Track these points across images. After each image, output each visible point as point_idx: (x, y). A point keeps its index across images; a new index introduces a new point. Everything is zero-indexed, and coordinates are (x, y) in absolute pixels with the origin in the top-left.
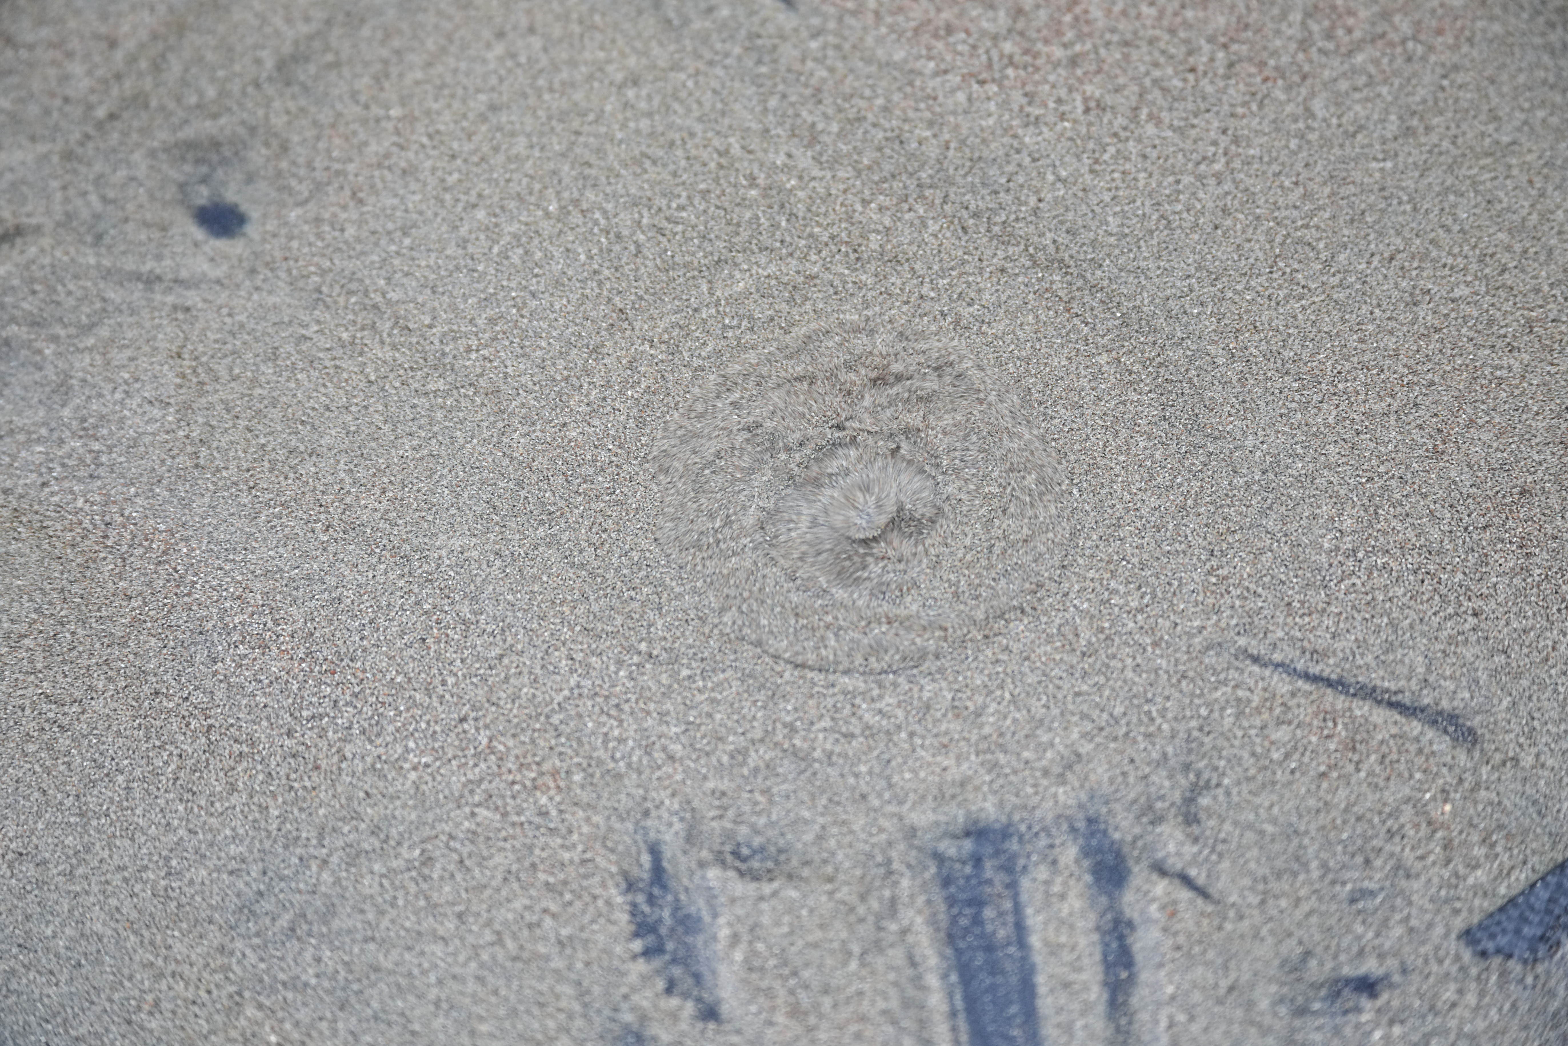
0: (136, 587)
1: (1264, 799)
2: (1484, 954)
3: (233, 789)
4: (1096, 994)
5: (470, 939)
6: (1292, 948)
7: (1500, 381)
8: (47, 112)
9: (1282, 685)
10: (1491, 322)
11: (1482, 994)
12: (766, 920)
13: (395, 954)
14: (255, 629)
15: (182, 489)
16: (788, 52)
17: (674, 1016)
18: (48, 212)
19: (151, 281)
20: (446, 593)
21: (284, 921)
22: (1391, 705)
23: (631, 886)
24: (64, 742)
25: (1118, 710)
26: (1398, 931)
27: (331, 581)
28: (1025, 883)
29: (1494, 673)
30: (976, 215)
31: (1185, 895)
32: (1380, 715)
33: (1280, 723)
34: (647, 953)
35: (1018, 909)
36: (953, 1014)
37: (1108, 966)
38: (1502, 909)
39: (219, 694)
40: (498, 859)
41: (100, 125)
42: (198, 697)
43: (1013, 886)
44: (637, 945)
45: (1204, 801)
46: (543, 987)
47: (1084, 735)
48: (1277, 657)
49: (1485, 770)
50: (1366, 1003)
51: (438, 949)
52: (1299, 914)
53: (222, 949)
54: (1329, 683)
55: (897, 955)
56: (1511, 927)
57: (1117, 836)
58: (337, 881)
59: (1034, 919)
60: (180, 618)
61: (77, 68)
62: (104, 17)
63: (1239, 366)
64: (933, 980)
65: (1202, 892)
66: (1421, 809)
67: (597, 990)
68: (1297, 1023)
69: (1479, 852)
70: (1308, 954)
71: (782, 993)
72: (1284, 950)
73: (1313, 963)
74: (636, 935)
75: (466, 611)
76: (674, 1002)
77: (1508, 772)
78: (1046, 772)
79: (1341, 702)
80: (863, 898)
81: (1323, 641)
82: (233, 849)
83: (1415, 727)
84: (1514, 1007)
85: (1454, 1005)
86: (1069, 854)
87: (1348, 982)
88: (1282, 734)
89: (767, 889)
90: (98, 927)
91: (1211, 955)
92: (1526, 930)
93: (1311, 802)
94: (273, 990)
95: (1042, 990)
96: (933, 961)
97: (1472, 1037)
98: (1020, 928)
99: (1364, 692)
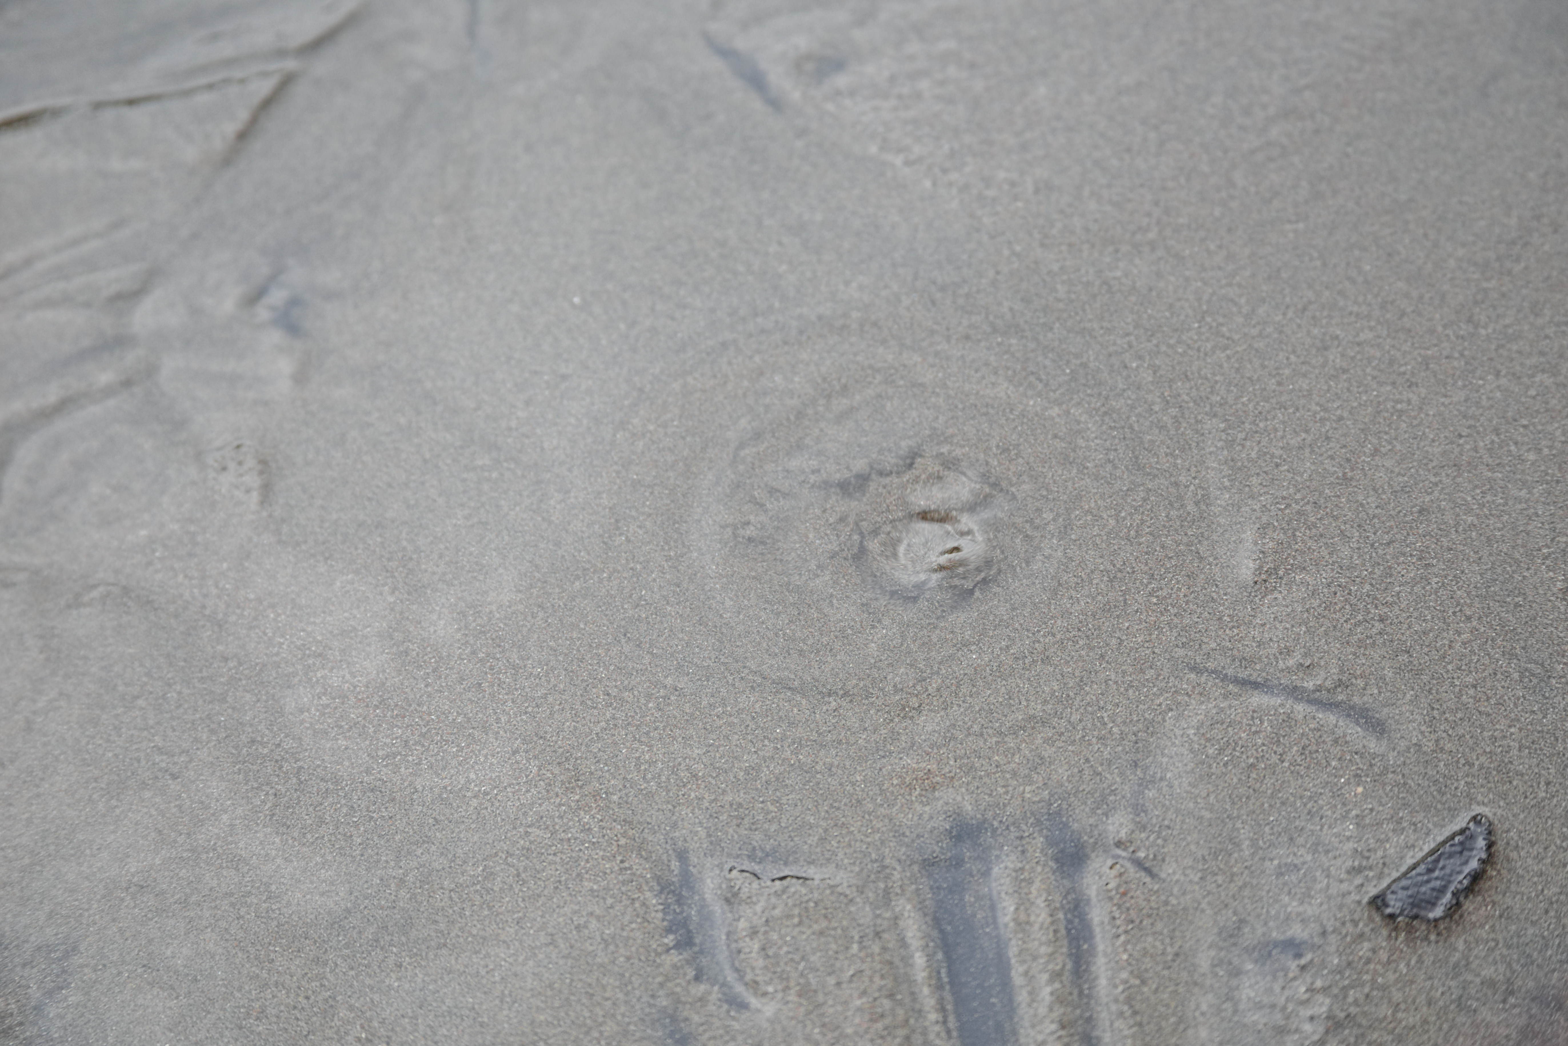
1: (1202, 790)
2: (1391, 916)
3: (322, 822)
4: (1061, 964)
5: (528, 942)
6: (1228, 918)
7: (1401, 412)
9: (1215, 690)
10: (1391, 362)
11: (1392, 950)
13: (464, 958)
14: (335, 682)
16: (777, 151)
17: (704, 999)
19: (233, 380)
20: (497, 642)
21: (369, 933)
22: (1311, 702)
23: (663, 889)
24: (175, 788)
25: (1075, 717)
26: (1319, 899)
28: (996, 871)
29: (1399, 670)
30: (943, 289)
31: (1136, 875)
32: (1301, 711)
34: (678, 946)
35: (993, 893)
36: (939, 987)
37: (1071, 940)
38: (1406, 876)
39: (306, 740)
40: (549, 871)
43: (986, 874)
44: (670, 940)
45: (1151, 793)
46: (591, 980)
47: (1046, 741)
48: (1210, 665)
49: (1392, 755)
50: (1292, 962)
51: (501, 951)
52: (1233, 888)
53: (317, 960)
54: (1256, 685)
57: (1076, 826)
58: (413, 897)
59: (1007, 901)
63: (1173, 411)
64: (922, 959)
65: (1151, 873)
66: (1337, 792)
67: (636, 981)
68: (1233, 982)
69: (1388, 827)
70: (1242, 921)
71: (794, 975)
72: (1221, 919)
73: (1246, 930)
74: (669, 931)
75: (514, 657)
76: (703, 987)
77: (1412, 756)
78: (1014, 774)
79: (1266, 702)
80: (861, 890)
81: (1250, 649)
82: (323, 874)
83: (1332, 719)
84: (1420, 961)
85: (1368, 961)
86: (1035, 844)
87: (1276, 944)
88: (1216, 732)
89: (779, 886)
90: (211, 947)
91: (1159, 926)
93: (1243, 791)
94: (362, 994)
95: (1015, 963)
96: (921, 942)
97: (1384, 988)
98: (995, 910)
99: (1286, 692)
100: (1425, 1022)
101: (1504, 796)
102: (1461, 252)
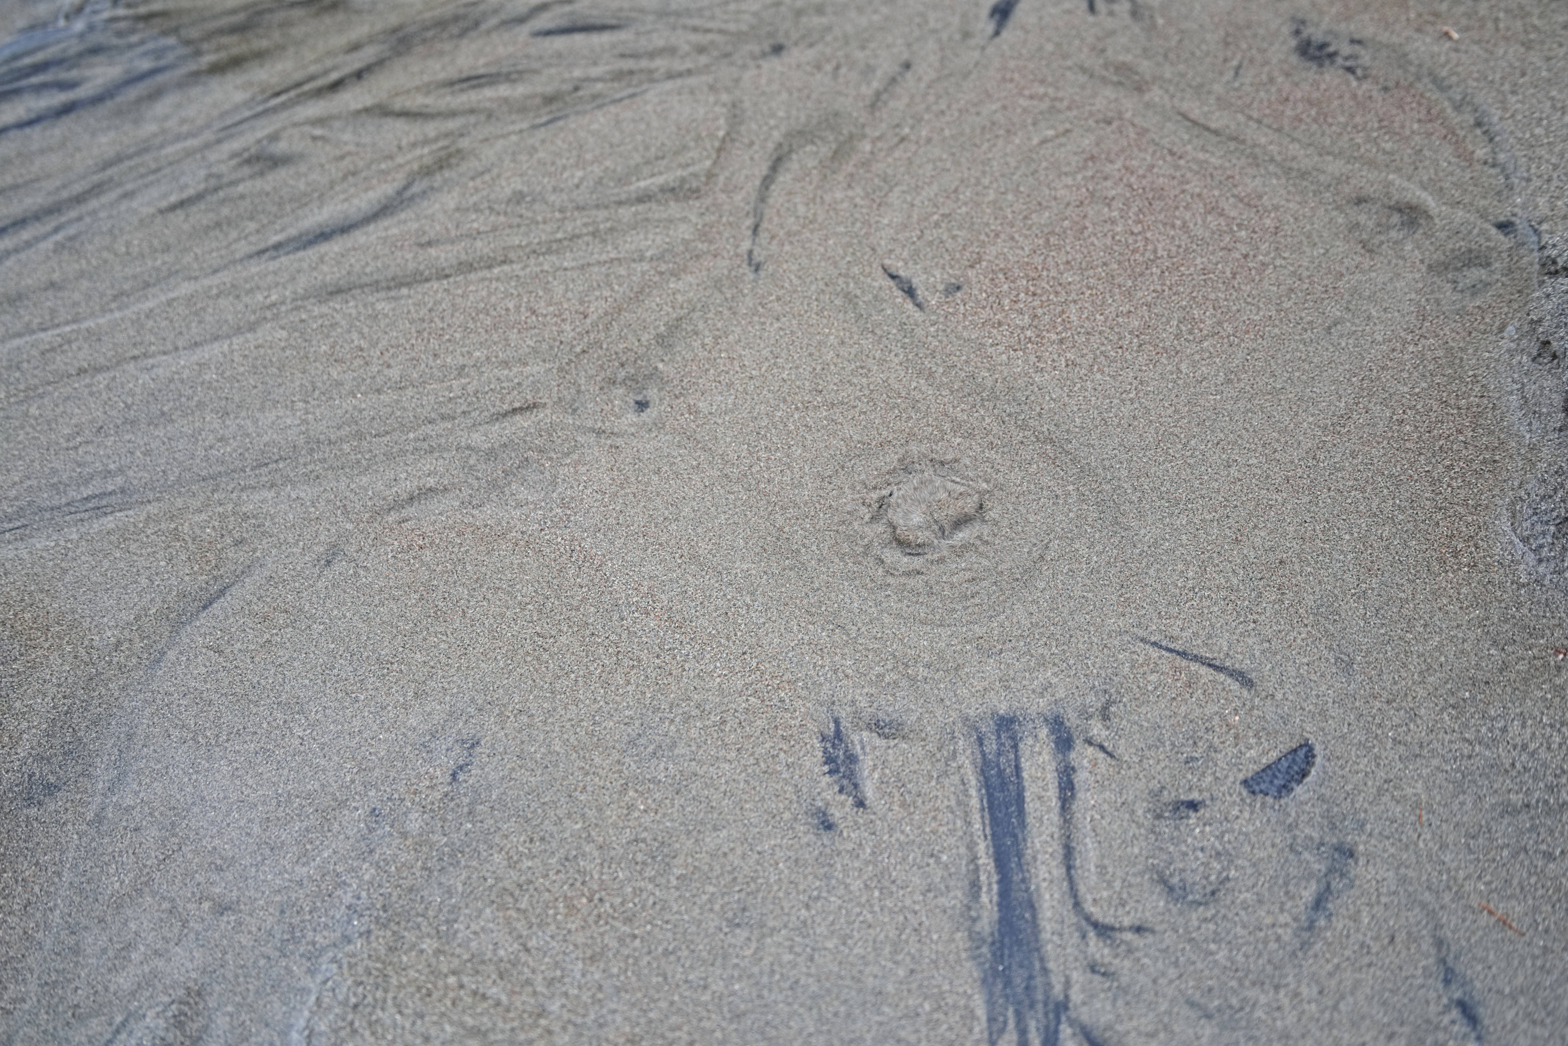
1: (1143, 710)
2: (1253, 792)
4: (1055, 803)
5: (743, 762)
6: (1155, 785)
8: (551, 348)
9: (1154, 653)
10: (1268, 477)
11: (1252, 813)
12: (890, 758)
13: (705, 768)
14: (643, 605)
16: (919, 332)
18: (550, 397)
19: (600, 433)
21: (651, 749)
22: (1210, 665)
23: (824, 739)
24: (545, 656)
25: (1071, 662)
26: (1210, 779)
27: (682, 582)
28: (1021, 745)
29: (1263, 652)
30: (1009, 415)
31: (1102, 755)
32: (1204, 670)
33: (1152, 672)
34: (830, 772)
35: (1017, 758)
36: (982, 809)
37: (1062, 789)
38: (1263, 770)
40: (759, 722)
41: (577, 356)
42: (613, 637)
43: (1015, 747)
44: (826, 768)
45: (1113, 709)
46: (778, 787)
47: (1054, 674)
48: (1153, 639)
49: (1257, 700)
50: (1192, 814)
51: (727, 766)
52: (1159, 768)
53: (618, 762)
54: (1178, 653)
55: (955, 779)
56: (1268, 779)
58: (678, 731)
59: (1025, 764)
60: (606, 598)
61: (567, 327)
62: (582, 303)
64: (973, 792)
65: (1111, 756)
66: (1223, 718)
67: (805, 790)
68: (1157, 822)
69: (1252, 741)
70: (1163, 788)
71: (897, 795)
72: (1151, 786)
73: (1165, 793)
74: (826, 763)
75: (748, 600)
77: (1269, 702)
78: (1034, 691)
79: (1184, 663)
80: (939, 749)
81: (1176, 632)
83: (1221, 677)
84: (1269, 821)
86: (1043, 732)
87: (1183, 803)
88: (1153, 677)
89: (892, 743)
90: (557, 748)
93: (1167, 712)
94: (643, 783)
95: (1027, 800)
96: (973, 782)
97: (1246, 835)
98: (1018, 768)
99: (1196, 658)
100: (1270, 856)
101: (1323, 729)
102: (1311, 419)
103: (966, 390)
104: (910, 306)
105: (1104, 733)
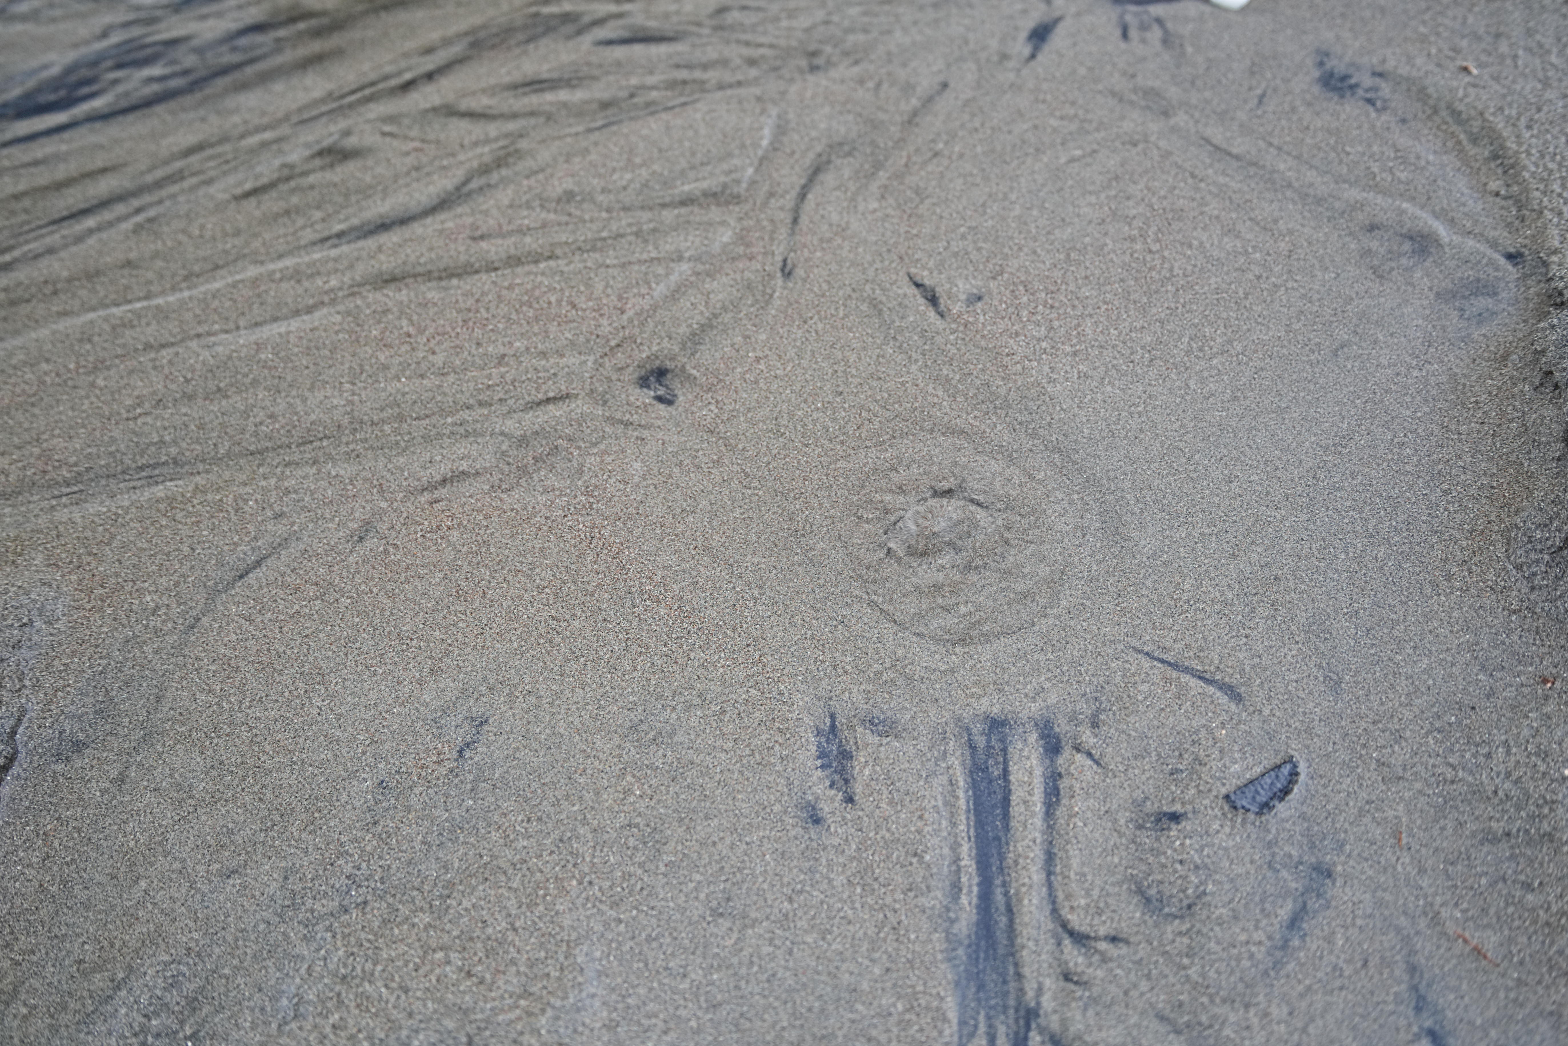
0: (602, 568)
1: (1132, 719)
2: (1235, 808)
3: (635, 669)
4: (1039, 808)
6: (1138, 795)
8: (588, 341)
9: (1146, 663)
10: (1268, 494)
12: (882, 756)
15: (629, 524)
16: (939, 339)
17: (832, 800)
18: (583, 389)
19: (627, 424)
20: (748, 583)
22: (1200, 678)
23: (819, 733)
24: (558, 640)
28: (1010, 749)
31: (1089, 762)
32: (1193, 682)
33: (1143, 682)
34: (822, 767)
35: (1006, 762)
36: (968, 811)
37: (1047, 794)
38: (1246, 786)
39: (635, 623)
41: (612, 349)
42: (625, 624)
43: (1004, 750)
44: (819, 763)
45: (1102, 717)
48: (1146, 649)
50: (1174, 826)
54: (1170, 664)
55: (944, 779)
56: (1249, 795)
57: (1057, 730)
59: (1013, 768)
60: (620, 585)
61: (605, 322)
62: (620, 298)
63: (1141, 506)
64: (961, 794)
65: (1098, 763)
66: (1210, 731)
68: (1138, 833)
69: (1237, 755)
70: (1147, 798)
73: (1149, 803)
74: (819, 757)
76: (833, 792)
77: (1256, 717)
79: (1175, 674)
80: (930, 749)
81: (1169, 643)
82: (631, 699)
83: (1211, 689)
85: (1218, 832)
86: (1033, 737)
87: (1165, 814)
88: (1144, 687)
89: (885, 741)
91: (1098, 794)
92: (1258, 798)
94: (641, 769)
95: (1013, 803)
96: (961, 784)
97: (1226, 849)
98: (1006, 773)
99: (1187, 670)
100: (1248, 873)
101: (1308, 747)
102: (1313, 439)
103: (981, 397)
104: (932, 314)
105: (1092, 740)
